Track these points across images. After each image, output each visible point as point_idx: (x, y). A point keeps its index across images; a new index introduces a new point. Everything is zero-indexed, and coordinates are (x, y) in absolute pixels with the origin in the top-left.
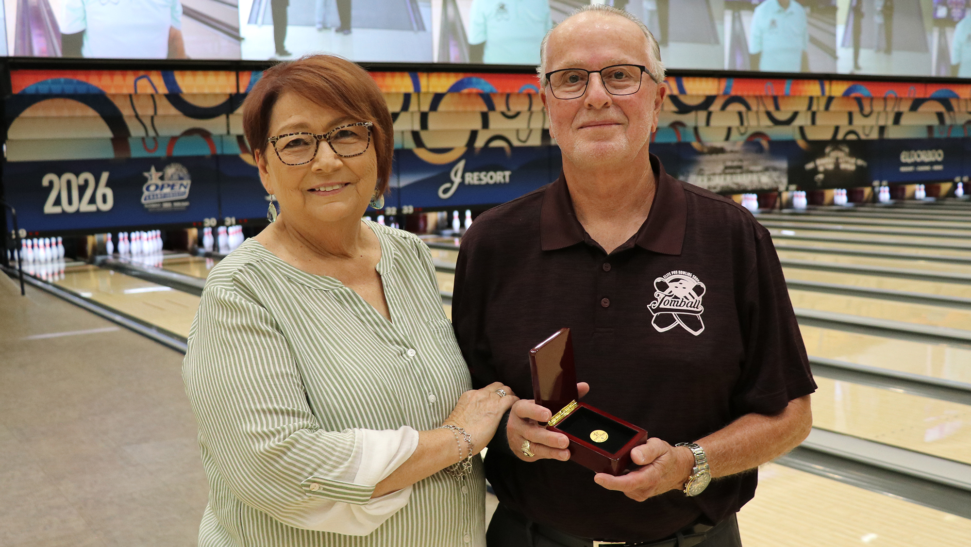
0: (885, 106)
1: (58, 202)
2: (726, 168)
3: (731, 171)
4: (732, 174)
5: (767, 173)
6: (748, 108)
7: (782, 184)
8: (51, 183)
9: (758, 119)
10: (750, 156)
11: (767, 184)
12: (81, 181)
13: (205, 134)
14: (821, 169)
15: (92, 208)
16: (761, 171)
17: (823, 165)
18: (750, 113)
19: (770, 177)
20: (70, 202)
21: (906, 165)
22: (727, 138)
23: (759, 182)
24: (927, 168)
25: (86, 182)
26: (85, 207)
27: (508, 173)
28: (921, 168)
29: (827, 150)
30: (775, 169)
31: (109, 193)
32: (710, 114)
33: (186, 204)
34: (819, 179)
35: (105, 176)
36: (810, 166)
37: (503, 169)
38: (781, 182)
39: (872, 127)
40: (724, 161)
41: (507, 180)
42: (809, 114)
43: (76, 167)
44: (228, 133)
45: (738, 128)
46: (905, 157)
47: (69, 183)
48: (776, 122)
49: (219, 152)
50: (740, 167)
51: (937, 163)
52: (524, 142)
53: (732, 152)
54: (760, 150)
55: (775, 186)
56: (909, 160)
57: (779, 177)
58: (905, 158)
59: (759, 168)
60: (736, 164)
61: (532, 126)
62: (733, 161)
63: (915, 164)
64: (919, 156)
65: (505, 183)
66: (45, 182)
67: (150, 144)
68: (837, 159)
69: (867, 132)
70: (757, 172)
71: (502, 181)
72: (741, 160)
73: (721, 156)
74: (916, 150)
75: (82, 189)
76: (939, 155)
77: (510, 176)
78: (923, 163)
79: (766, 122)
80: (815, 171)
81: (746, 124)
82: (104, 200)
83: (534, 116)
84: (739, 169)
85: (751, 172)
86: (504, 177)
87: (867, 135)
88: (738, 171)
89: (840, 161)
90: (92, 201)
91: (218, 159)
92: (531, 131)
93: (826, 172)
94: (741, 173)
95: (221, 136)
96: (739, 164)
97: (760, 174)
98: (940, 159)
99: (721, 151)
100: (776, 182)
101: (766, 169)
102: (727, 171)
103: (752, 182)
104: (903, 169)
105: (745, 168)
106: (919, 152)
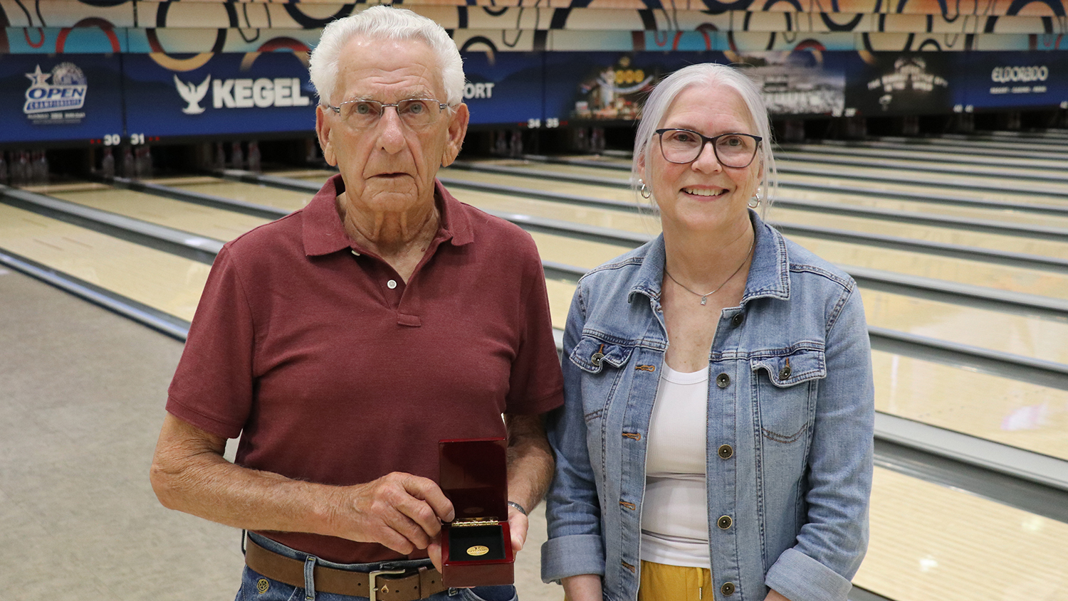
0: (976, 8)
2: (767, 85)
3: (774, 89)
4: (774, 93)
5: (819, 93)
6: (799, 8)
7: (838, 107)
9: (811, 23)
10: (798, 70)
11: (818, 107)
13: (106, 26)
14: (888, 88)
16: (811, 90)
17: (891, 83)
18: (800, 14)
19: (822, 97)
21: (999, 85)
22: (770, 47)
23: (808, 103)
24: (1026, 90)
27: (490, 86)
28: (1017, 90)
29: (898, 64)
30: (829, 88)
32: (749, 15)
33: (82, 115)
34: (885, 101)
36: (874, 84)
37: (484, 81)
38: (835, 105)
39: (957, 35)
40: (765, 76)
41: (489, 94)
42: (877, 17)
44: (136, 24)
45: (784, 34)
46: (997, 75)
48: (834, 27)
49: (123, 49)
50: (785, 84)
51: (1038, 83)
52: (512, 46)
53: (775, 64)
54: (811, 62)
55: (828, 109)
56: (1002, 80)
57: (833, 99)
58: (997, 77)
59: (809, 86)
60: (779, 80)
61: (522, 26)
62: (775, 76)
63: (1011, 84)
64: (1016, 74)
65: (486, 98)
67: (35, 37)
68: (910, 76)
69: (950, 43)
70: (806, 91)
71: (483, 95)
72: (786, 76)
73: (761, 70)
74: (1012, 67)
76: (1043, 73)
77: (493, 89)
78: (1020, 84)
79: (820, 26)
80: (881, 91)
81: (794, 28)
83: (524, 12)
84: (784, 87)
85: (799, 91)
86: (485, 90)
87: (950, 46)
88: (782, 89)
89: (914, 78)
91: (120, 57)
92: (521, 32)
93: (894, 93)
94: (786, 92)
95: (127, 29)
96: (784, 80)
97: (809, 94)
98: (1043, 78)
99: (761, 63)
100: (829, 105)
101: (818, 88)
102: (768, 89)
103: (798, 104)
104: (994, 91)
105: (791, 86)
106: (1016, 69)
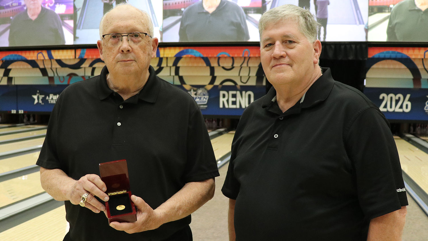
1: (385, 107)
8: (384, 98)
12: (397, 98)
15: (401, 110)
20: (391, 107)
25: (399, 98)
26: (398, 110)
31: (409, 104)
35: (408, 96)
43: (395, 91)
47: (391, 98)
66: (381, 97)
75: (397, 101)
82: (407, 107)
90: (401, 107)
